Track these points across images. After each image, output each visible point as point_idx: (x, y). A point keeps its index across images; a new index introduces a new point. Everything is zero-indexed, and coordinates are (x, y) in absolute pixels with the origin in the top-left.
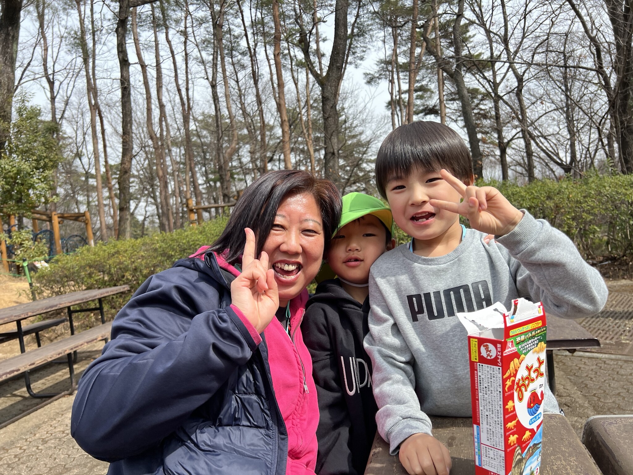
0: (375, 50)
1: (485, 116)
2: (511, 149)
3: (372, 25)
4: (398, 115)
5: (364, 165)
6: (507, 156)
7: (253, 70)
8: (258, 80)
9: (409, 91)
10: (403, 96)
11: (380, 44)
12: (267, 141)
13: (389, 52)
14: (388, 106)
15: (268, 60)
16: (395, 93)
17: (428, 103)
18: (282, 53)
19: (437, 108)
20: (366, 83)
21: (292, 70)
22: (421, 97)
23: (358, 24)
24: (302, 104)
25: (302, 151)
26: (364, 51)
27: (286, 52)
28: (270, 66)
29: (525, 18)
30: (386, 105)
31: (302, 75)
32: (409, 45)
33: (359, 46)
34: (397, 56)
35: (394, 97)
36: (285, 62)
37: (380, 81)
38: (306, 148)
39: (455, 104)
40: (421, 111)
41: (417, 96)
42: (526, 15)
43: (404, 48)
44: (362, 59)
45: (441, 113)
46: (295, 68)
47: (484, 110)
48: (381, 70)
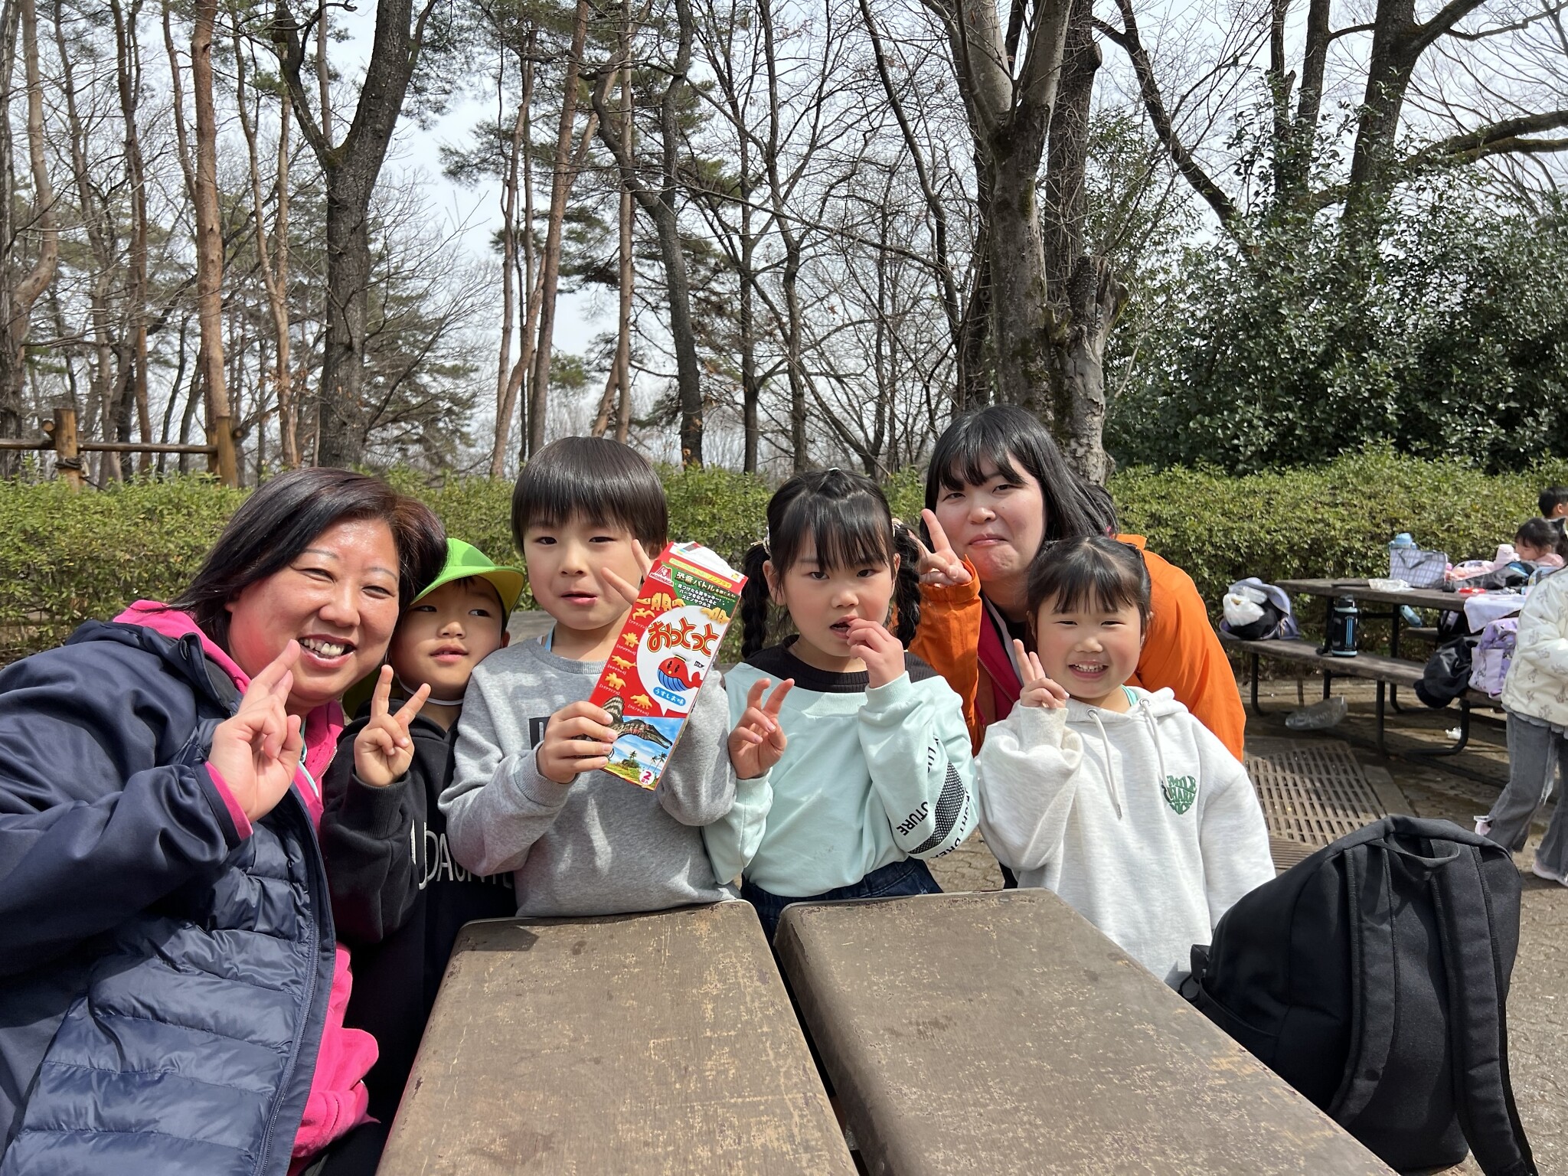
0: (475, 98)
1: (719, 310)
2: (769, 394)
3: (470, 29)
4: (519, 270)
5: (425, 379)
6: (758, 407)
7: (121, 70)
8: (135, 102)
9: (550, 216)
10: (536, 225)
11: (490, 84)
12: (149, 271)
13: (510, 110)
14: (496, 243)
15: (172, 53)
16: (517, 213)
17: (593, 254)
18: (217, 43)
19: (616, 269)
20: (444, 174)
21: (240, 96)
22: (579, 238)
23: (434, 18)
24: (265, 193)
25: (254, 316)
26: (446, 92)
27: (228, 42)
28: (175, 70)
29: (818, 105)
30: (492, 238)
31: (270, 117)
32: (560, 102)
33: (433, 75)
34: (527, 123)
35: (514, 223)
36: (222, 69)
37: (482, 176)
38: (264, 309)
39: (656, 268)
40: (578, 270)
41: (571, 232)
42: (820, 100)
43: (546, 108)
44: (439, 109)
45: (622, 284)
46: (250, 91)
47: (718, 294)
48: (486, 150)
